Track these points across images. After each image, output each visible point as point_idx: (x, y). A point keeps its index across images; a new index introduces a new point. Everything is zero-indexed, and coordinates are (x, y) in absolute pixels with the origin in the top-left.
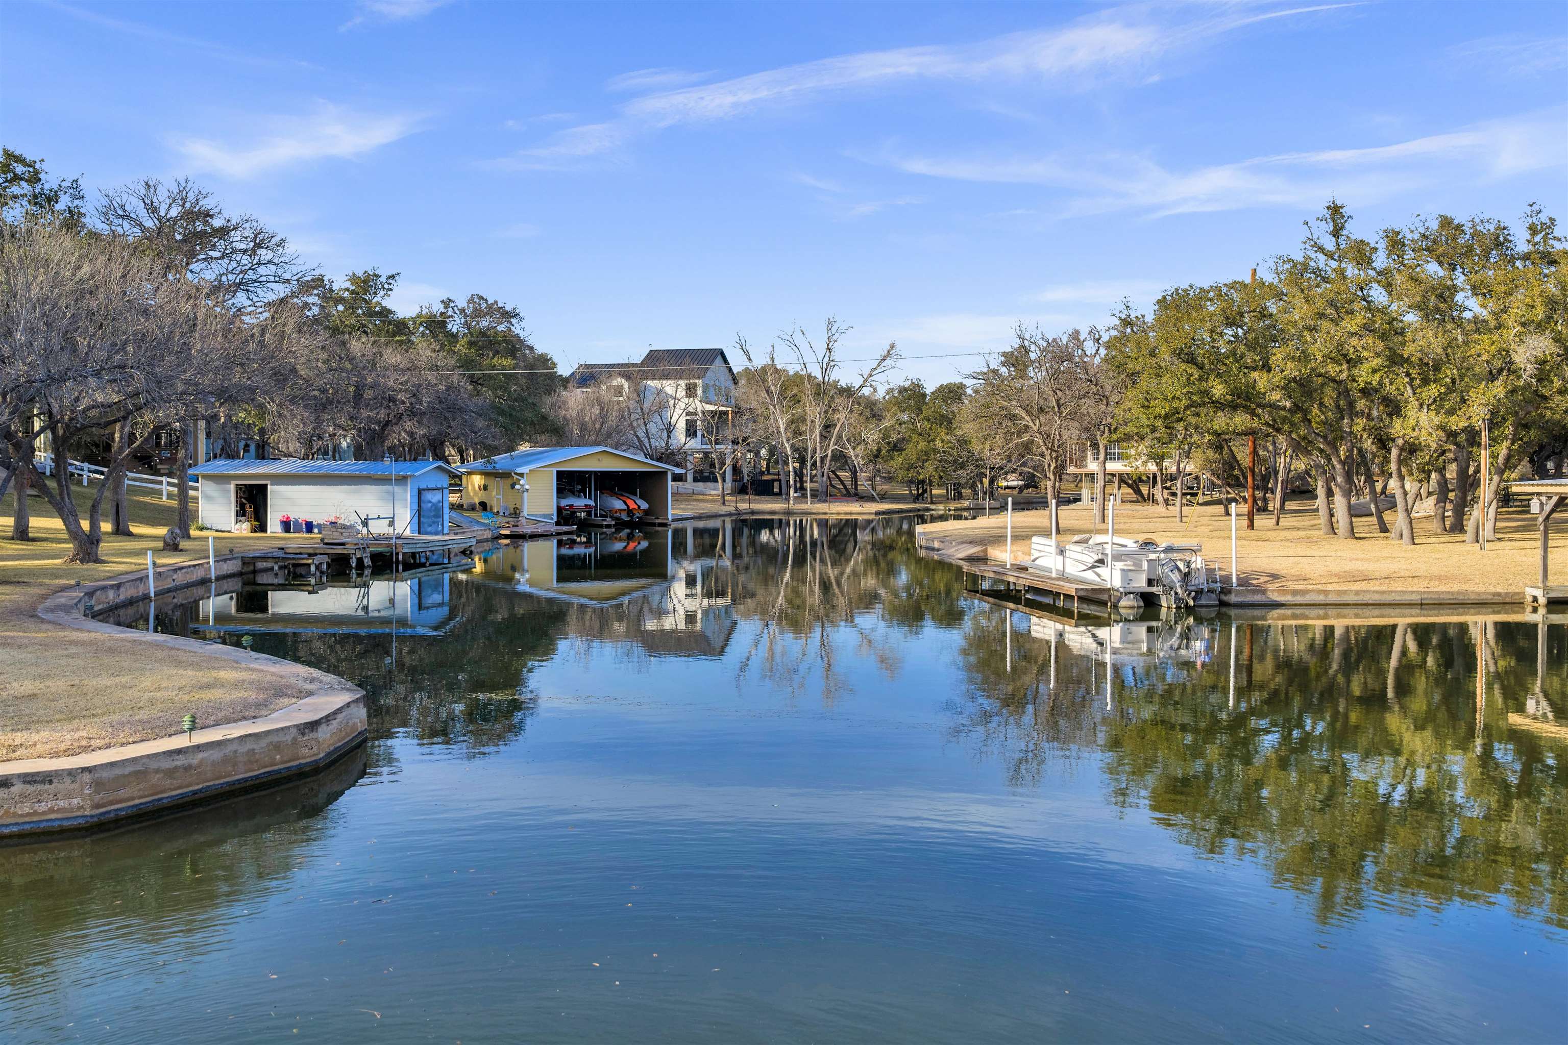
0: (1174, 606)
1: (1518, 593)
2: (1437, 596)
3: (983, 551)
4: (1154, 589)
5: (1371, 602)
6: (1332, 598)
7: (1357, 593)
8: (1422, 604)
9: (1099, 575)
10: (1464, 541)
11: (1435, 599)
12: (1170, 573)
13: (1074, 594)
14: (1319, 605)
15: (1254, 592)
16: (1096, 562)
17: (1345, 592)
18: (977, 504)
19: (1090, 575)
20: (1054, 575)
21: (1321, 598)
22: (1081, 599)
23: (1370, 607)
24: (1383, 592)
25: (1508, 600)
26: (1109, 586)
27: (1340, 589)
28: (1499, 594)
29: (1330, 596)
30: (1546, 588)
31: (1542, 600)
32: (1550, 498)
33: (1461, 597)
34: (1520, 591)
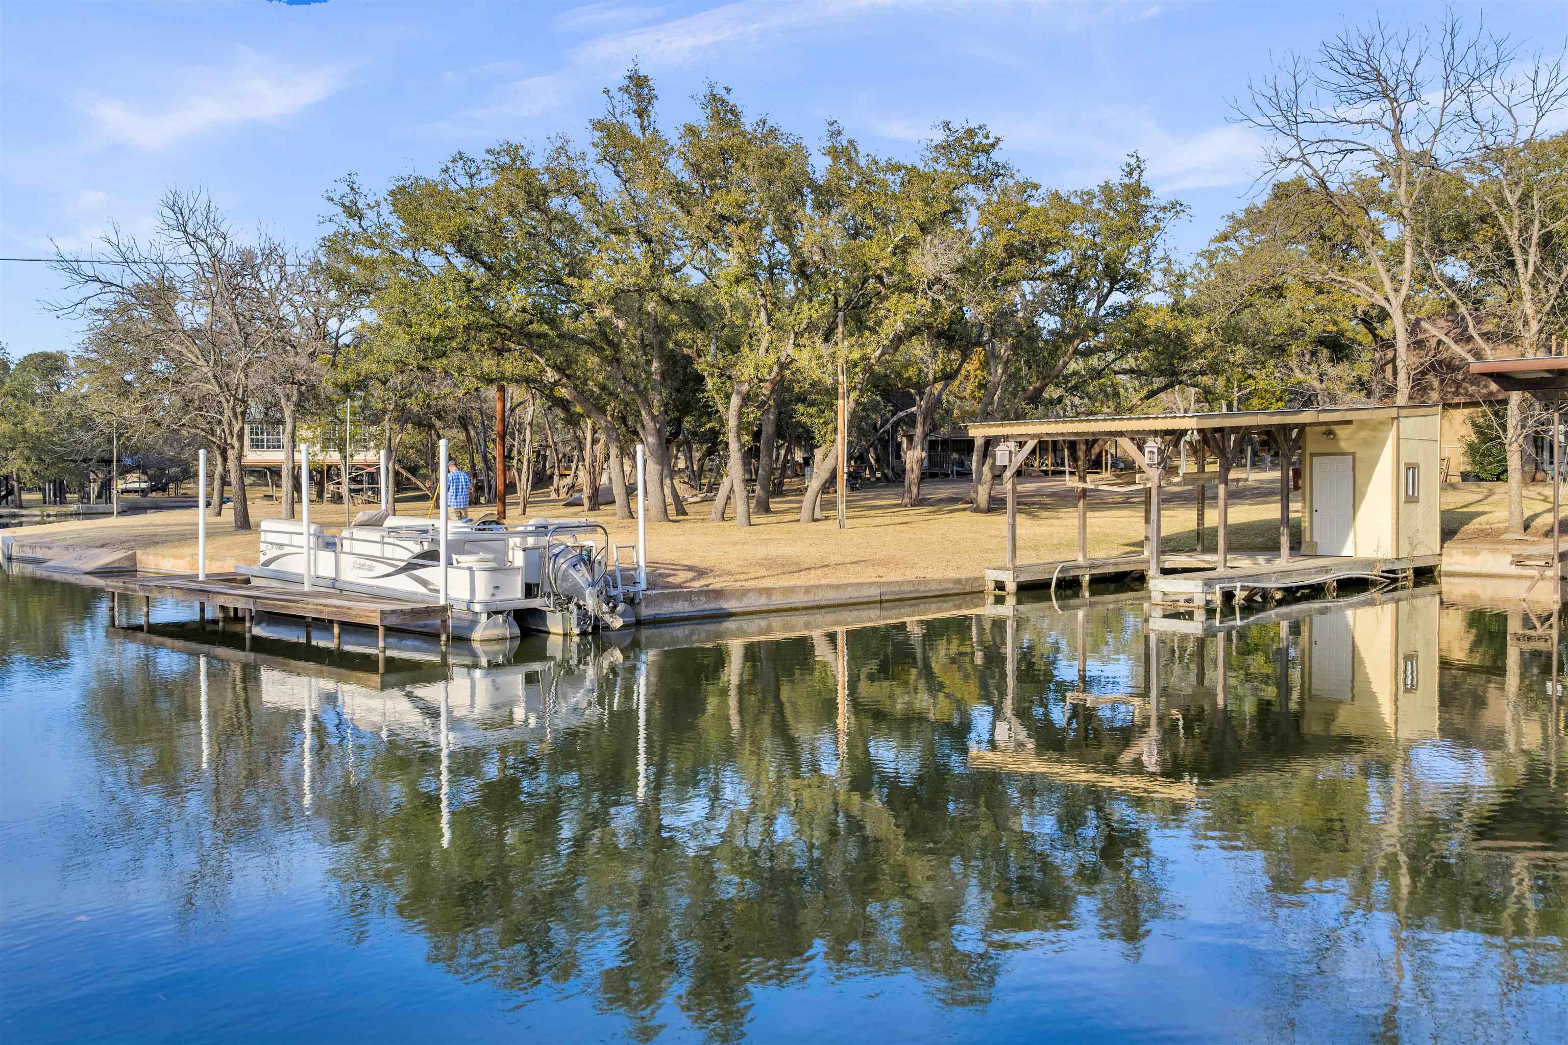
0: (576, 631)
1: (977, 579)
2: (896, 589)
3: (127, 558)
4: (536, 603)
5: (824, 603)
6: (777, 601)
7: (808, 590)
8: (881, 602)
9: (424, 583)
10: (798, 520)
11: (895, 593)
12: (572, 571)
13: (377, 622)
14: (761, 612)
15: (674, 597)
16: (418, 557)
17: (792, 590)
18: (88, 508)
19: (404, 584)
20: (307, 588)
21: (761, 602)
22: (390, 631)
23: (823, 611)
24: (837, 587)
25: (968, 589)
26: (442, 602)
27: (787, 584)
28: (959, 581)
29: (774, 598)
30: (1016, 570)
31: (1011, 587)
32: (1021, 445)
33: (922, 588)
34: (979, 575)
